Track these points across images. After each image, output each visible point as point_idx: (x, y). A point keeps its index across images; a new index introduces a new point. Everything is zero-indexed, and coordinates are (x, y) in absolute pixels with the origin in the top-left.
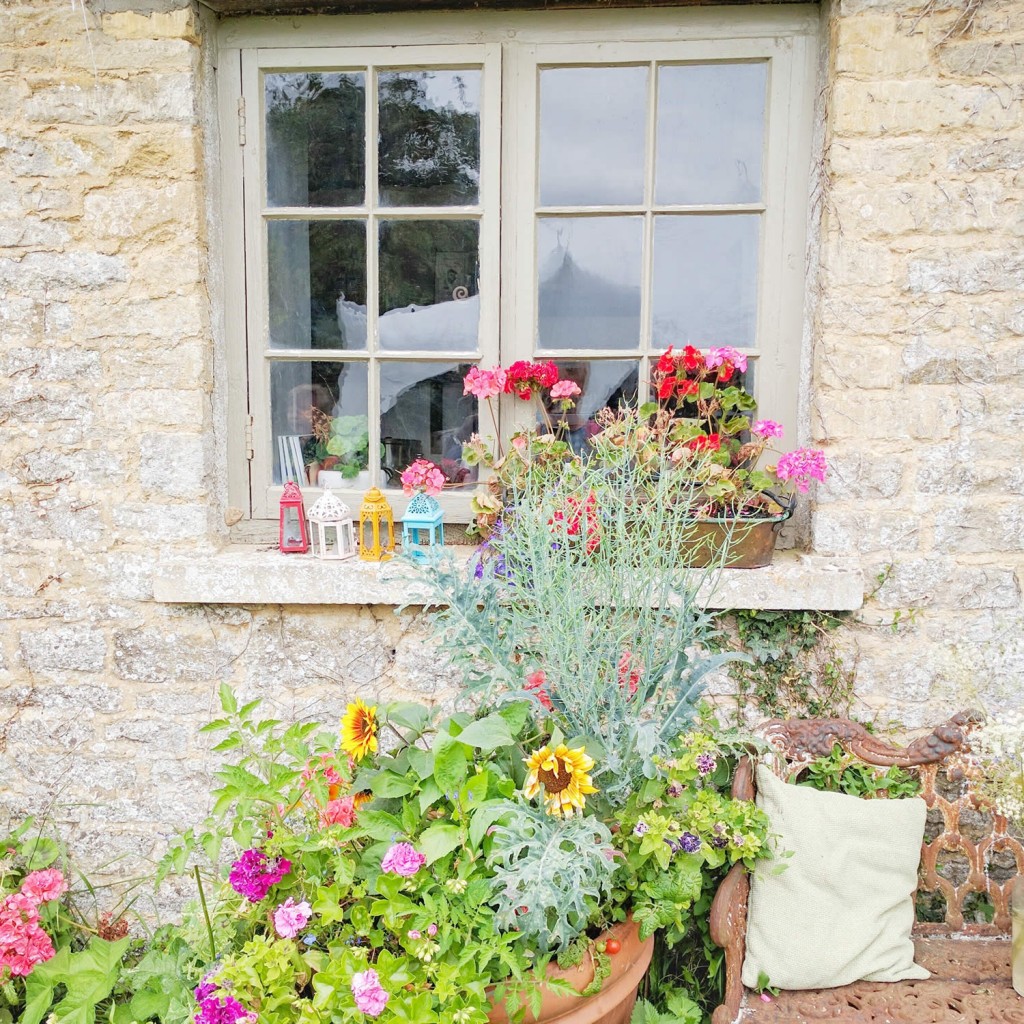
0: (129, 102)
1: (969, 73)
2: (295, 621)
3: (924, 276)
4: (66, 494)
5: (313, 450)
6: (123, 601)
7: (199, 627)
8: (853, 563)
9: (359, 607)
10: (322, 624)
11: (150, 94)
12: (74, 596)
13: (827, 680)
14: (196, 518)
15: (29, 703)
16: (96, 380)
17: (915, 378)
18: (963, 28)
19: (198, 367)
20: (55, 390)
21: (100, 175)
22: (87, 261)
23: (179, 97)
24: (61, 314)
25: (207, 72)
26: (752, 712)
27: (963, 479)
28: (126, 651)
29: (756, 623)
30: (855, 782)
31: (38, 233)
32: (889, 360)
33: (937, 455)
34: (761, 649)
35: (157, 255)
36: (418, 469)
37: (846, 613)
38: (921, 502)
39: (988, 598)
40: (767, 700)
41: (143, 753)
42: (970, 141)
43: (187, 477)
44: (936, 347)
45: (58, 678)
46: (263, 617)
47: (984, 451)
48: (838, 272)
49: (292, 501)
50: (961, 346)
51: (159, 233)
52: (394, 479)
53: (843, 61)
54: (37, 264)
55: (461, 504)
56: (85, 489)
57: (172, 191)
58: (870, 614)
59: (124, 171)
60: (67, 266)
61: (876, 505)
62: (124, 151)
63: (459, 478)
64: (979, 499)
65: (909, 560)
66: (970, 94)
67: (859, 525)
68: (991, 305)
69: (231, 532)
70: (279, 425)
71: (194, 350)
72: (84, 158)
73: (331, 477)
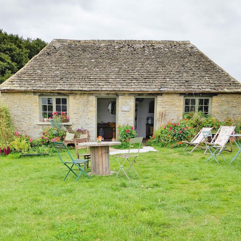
0: (35, 100)
1: (75, 100)
2: (44, 126)
3: (74, 109)
4: (32, 119)
5: (44, 117)
6: (34, 125)
7: (39, 126)
8: (71, 122)
9: (47, 125)
10: (45, 126)
11: (36, 99)
12: (32, 124)
13: (71, 128)
14: (38, 120)
15: (29, 130)
16: (33, 113)
17: (74, 114)
18: (74, 98)
19: (39, 113)
20: (31, 114)
21: (34, 103)
22: (33, 107)
23: (38, 100)
24: (31, 110)
25: (39, 98)
26: (67, 130)
27: (76, 118)
28: (35, 127)
29: (68, 125)
30: (72, 133)
31: (30, 106)
32: (73, 113)
33: (75, 117)
34: (67, 127)
35: (36, 107)
36: (50, 118)
37: (71, 125)
38: (74, 120)
39: (78, 124)
40: (68, 129)
41: (35, 133)
42: (75, 103)
43: (38, 118)
44: (75, 112)
45: (31, 129)
46: (42, 125)
47: (77, 117)
48: (70, 109)
49: (43, 120)
50: (76, 112)
51: (37, 106)
52: (49, 118)
53: (69, 99)
54: (30, 107)
55: (52, 120)
56: (33, 119)
57: (37, 104)
58: (72, 125)
59: (35, 103)
60: (32, 108)
61: (72, 120)
62: (35, 102)
63: (52, 118)
64: (77, 119)
65: (74, 122)
66: (75, 101)
67: (71, 121)
68: (77, 110)
69: (40, 121)
70: (42, 116)
71: (38, 112)
72: (33, 102)
73: (45, 118)
